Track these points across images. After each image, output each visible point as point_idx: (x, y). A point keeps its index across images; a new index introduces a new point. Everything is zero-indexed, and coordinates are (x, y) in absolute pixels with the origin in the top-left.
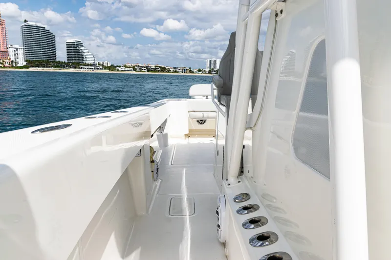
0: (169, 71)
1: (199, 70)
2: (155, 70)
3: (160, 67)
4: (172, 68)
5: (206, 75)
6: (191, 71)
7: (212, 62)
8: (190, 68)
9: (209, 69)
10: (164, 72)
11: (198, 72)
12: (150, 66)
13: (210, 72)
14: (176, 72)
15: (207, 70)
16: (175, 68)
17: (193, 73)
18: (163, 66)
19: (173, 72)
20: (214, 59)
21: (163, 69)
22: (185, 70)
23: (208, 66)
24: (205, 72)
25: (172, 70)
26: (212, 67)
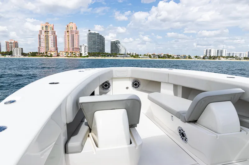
0: (173, 58)
1: (196, 57)
2: (164, 57)
3: (167, 55)
4: (175, 56)
5: (201, 60)
6: (189, 58)
7: (208, 51)
11: (195, 58)
13: (204, 58)
14: (178, 58)
15: (202, 56)
16: (178, 56)
17: (191, 58)
18: (169, 55)
19: (176, 58)
20: (210, 49)
21: (169, 57)
22: (185, 57)
24: (200, 58)
25: (176, 57)
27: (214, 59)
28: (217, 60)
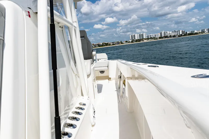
0: (110, 45)
1: (126, 42)
2: (102, 45)
3: (105, 43)
6: (122, 43)
7: (133, 36)
8: (121, 41)
9: (131, 40)
10: (107, 46)
11: (126, 43)
12: (100, 43)
13: (132, 42)
14: (114, 45)
15: (131, 41)
16: (113, 43)
17: (123, 43)
19: (112, 45)
20: (134, 34)
21: (107, 44)
22: (118, 43)
23: (131, 39)
24: (129, 42)
25: (112, 44)
26: (133, 39)
27: (139, 41)
28: (142, 42)
